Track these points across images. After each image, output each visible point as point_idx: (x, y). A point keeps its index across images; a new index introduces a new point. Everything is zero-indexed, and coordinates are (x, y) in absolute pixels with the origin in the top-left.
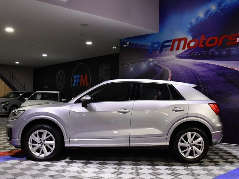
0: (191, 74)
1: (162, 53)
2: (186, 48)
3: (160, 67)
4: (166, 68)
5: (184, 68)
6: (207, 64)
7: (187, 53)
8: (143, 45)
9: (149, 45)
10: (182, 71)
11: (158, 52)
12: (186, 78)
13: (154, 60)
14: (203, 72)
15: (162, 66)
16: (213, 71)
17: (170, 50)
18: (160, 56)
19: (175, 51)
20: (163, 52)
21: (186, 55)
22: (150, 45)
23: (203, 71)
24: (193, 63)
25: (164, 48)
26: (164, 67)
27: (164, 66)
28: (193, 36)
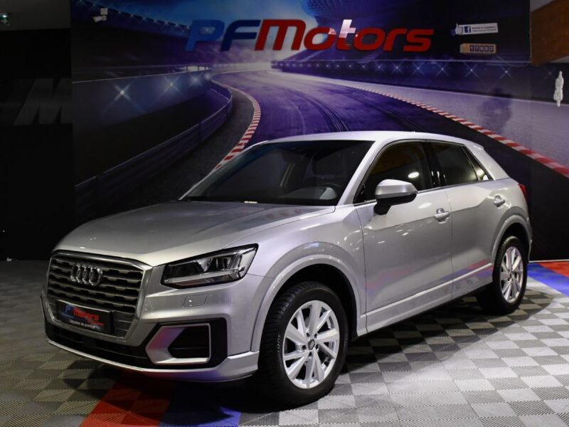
0: (316, 112)
1: (230, 54)
2: (303, 48)
3: (225, 92)
4: (243, 93)
5: (297, 97)
6: (358, 89)
7: (304, 60)
8: (162, 23)
9: (183, 27)
10: (292, 105)
11: (216, 49)
12: (303, 123)
13: (202, 69)
14: (347, 109)
15: (231, 89)
16: (371, 106)
17: (254, 47)
18: (221, 61)
19: (268, 52)
20: (231, 49)
21: (301, 65)
22: (188, 27)
23: (348, 107)
24: (320, 85)
25: (234, 41)
26: (237, 92)
27: (236, 90)
28: (319, 19)
